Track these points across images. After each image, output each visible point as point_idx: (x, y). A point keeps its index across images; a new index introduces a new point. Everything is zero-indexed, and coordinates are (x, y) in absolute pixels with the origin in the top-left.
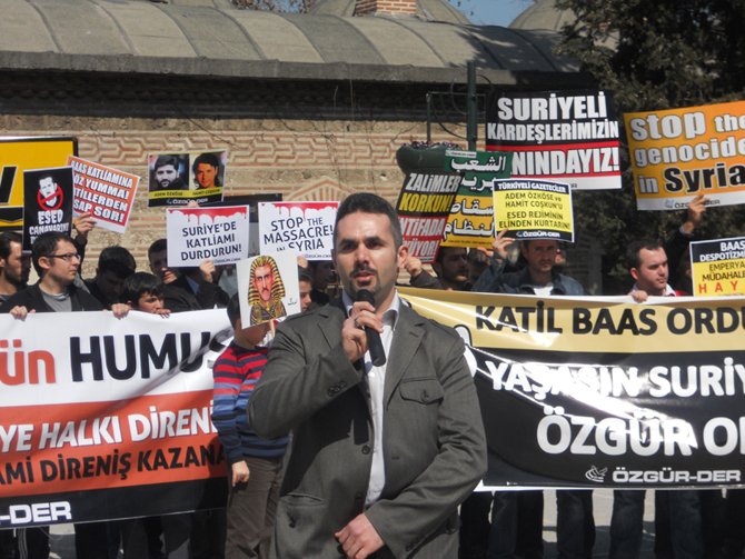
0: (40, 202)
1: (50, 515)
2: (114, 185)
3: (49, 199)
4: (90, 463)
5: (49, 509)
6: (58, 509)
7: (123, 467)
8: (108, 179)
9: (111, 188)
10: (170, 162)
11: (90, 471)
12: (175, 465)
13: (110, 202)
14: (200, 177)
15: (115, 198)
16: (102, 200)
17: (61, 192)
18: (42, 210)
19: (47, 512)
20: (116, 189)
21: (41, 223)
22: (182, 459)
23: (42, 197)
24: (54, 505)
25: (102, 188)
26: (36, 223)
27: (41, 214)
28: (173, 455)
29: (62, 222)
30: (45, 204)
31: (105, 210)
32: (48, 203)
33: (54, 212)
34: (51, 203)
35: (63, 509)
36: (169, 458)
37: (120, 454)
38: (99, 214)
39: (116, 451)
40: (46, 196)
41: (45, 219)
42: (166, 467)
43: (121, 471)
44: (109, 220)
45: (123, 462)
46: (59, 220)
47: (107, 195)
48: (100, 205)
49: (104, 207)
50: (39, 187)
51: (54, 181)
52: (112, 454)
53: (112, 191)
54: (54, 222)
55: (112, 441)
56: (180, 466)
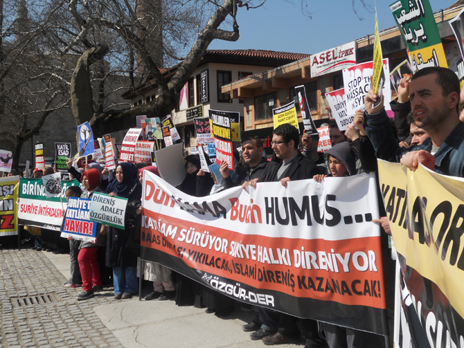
1: (265, 301)
6: (269, 299)
12: (320, 289)
22: (323, 286)
28: (318, 282)
35: (271, 299)
36: (317, 283)
42: (315, 289)
43: (291, 285)
56: (322, 290)
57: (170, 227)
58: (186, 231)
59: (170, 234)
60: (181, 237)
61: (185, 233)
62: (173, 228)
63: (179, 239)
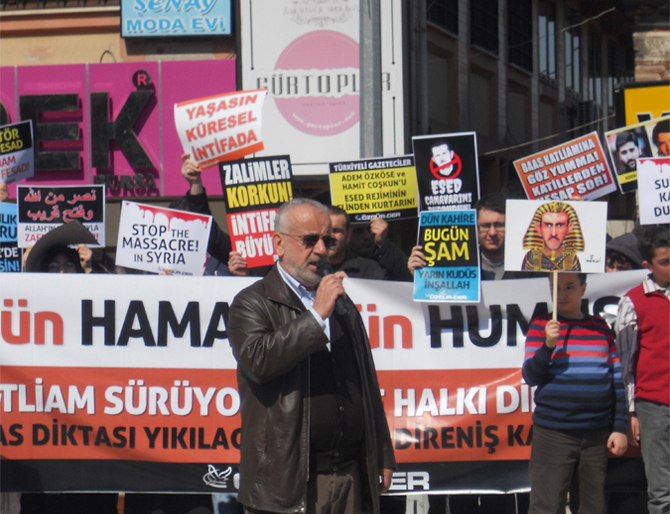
0: (433, 171)
1: (406, 483)
2: (578, 155)
3: (443, 167)
4: (448, 433)
5: (406, 478)
6: (415, 478)
7: (490, 440)
8: (570, 154)
9: (577, 160)
10: (629, 139)
11: (449, 442)
13: (586, 173)
14: (663, 148)
15: (587, 166)
16: (577, 176)
17: (458, 160)
18: (435, 179)
19: (404, 480)
20: (583, 158)
21: (435, 192)
23: (435, 166)
24: (411, 475)
25: (570, 166)
26: (430, 193)
27: (434, 183)
29: (460, 192)
30: (438, 173)
31: (587, 183)
32: (442, 172)
33: (449, 182)
34: (447, 171)
35: (421, 478)
37: (484, 427)
38: (585, 190)
39: (478, 423)
40: (440, 164)
41: (439, 189)
43: (487, 444)
44: (596, 188)
45: (488, 434)
46: (457, 190)
47: (579, 169)
48: (580, 182)
49: (584, 181)
50: (431, 155)
51: (450, 149)
52: (474, 426)
53: (581, 161)
54: (450, 191)
55: (476, 412)
57: (73, 390)
58: (119, 389)
59: (81, 406)
60: (112, 405)
61: (122, 396)
62: (81, 393)
63: (108, 410)
